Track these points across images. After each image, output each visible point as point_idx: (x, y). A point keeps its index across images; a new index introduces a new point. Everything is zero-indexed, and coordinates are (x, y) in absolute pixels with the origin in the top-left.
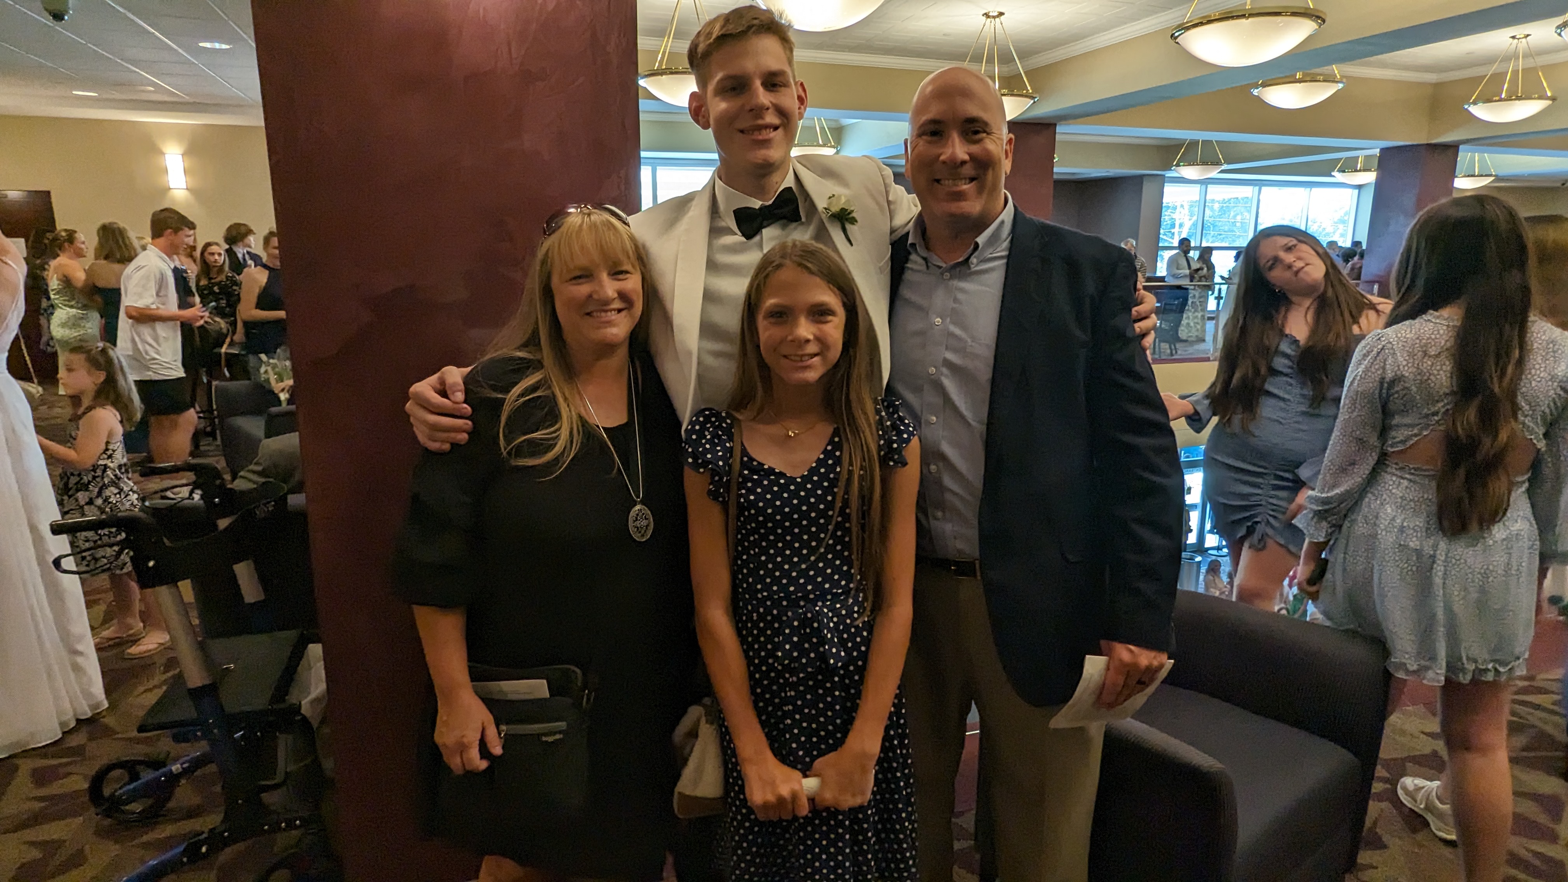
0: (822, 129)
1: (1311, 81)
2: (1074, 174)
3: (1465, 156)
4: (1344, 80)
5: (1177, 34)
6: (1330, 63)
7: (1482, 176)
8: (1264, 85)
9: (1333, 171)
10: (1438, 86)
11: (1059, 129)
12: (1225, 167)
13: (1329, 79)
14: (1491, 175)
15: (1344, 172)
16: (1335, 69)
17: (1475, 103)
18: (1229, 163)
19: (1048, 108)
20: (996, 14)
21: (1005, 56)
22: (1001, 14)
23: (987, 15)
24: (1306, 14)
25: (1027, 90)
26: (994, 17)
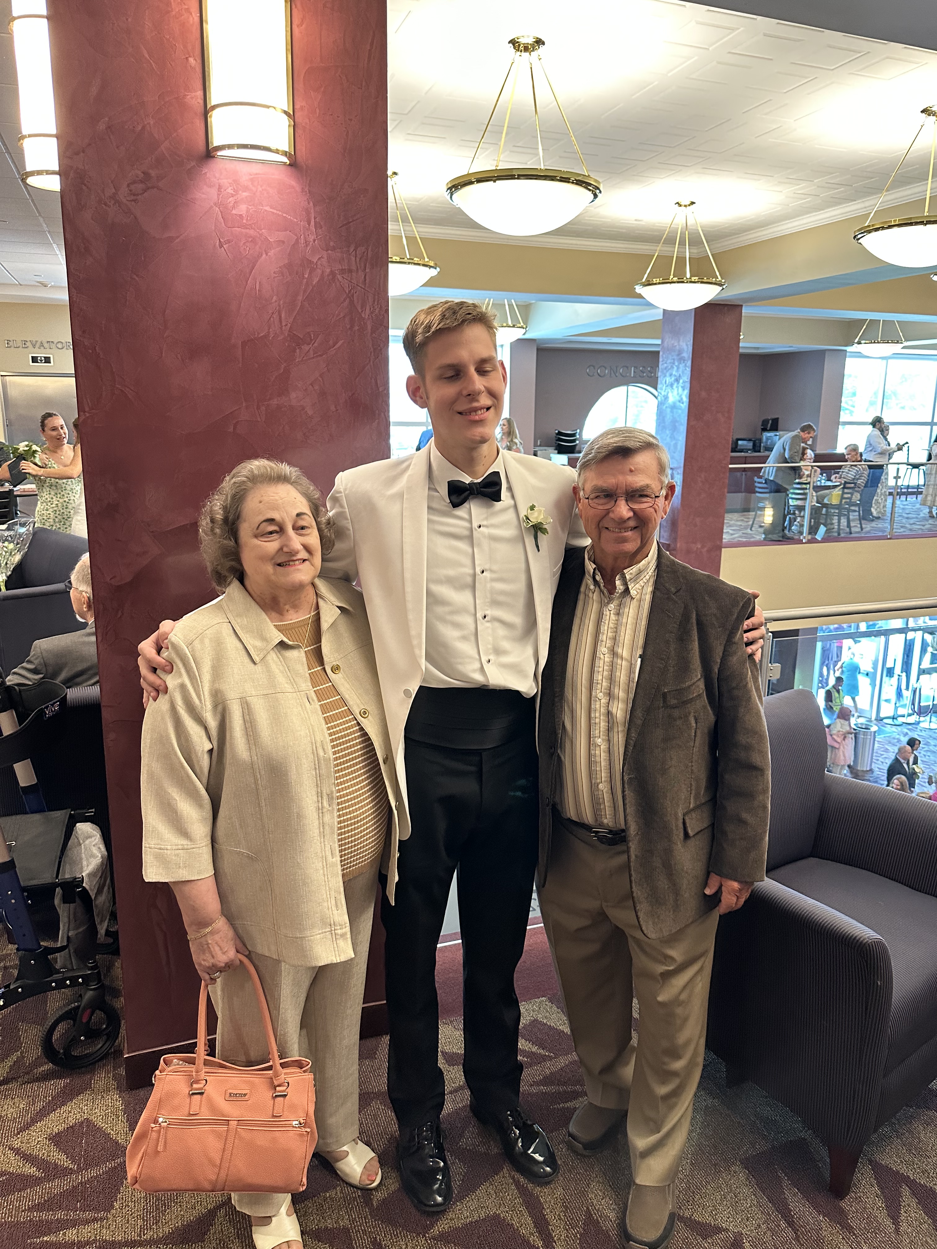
2: (758, 348)
5: (859, 236)
11: (744, 311)
12: (906, 344)
18: (909, 341)
19: (733, 292)
20: (689, 203)
21: (695, 241)
22: (693, 203)
23: (679, 205)
25: (716, 277)
26: (686, 206)
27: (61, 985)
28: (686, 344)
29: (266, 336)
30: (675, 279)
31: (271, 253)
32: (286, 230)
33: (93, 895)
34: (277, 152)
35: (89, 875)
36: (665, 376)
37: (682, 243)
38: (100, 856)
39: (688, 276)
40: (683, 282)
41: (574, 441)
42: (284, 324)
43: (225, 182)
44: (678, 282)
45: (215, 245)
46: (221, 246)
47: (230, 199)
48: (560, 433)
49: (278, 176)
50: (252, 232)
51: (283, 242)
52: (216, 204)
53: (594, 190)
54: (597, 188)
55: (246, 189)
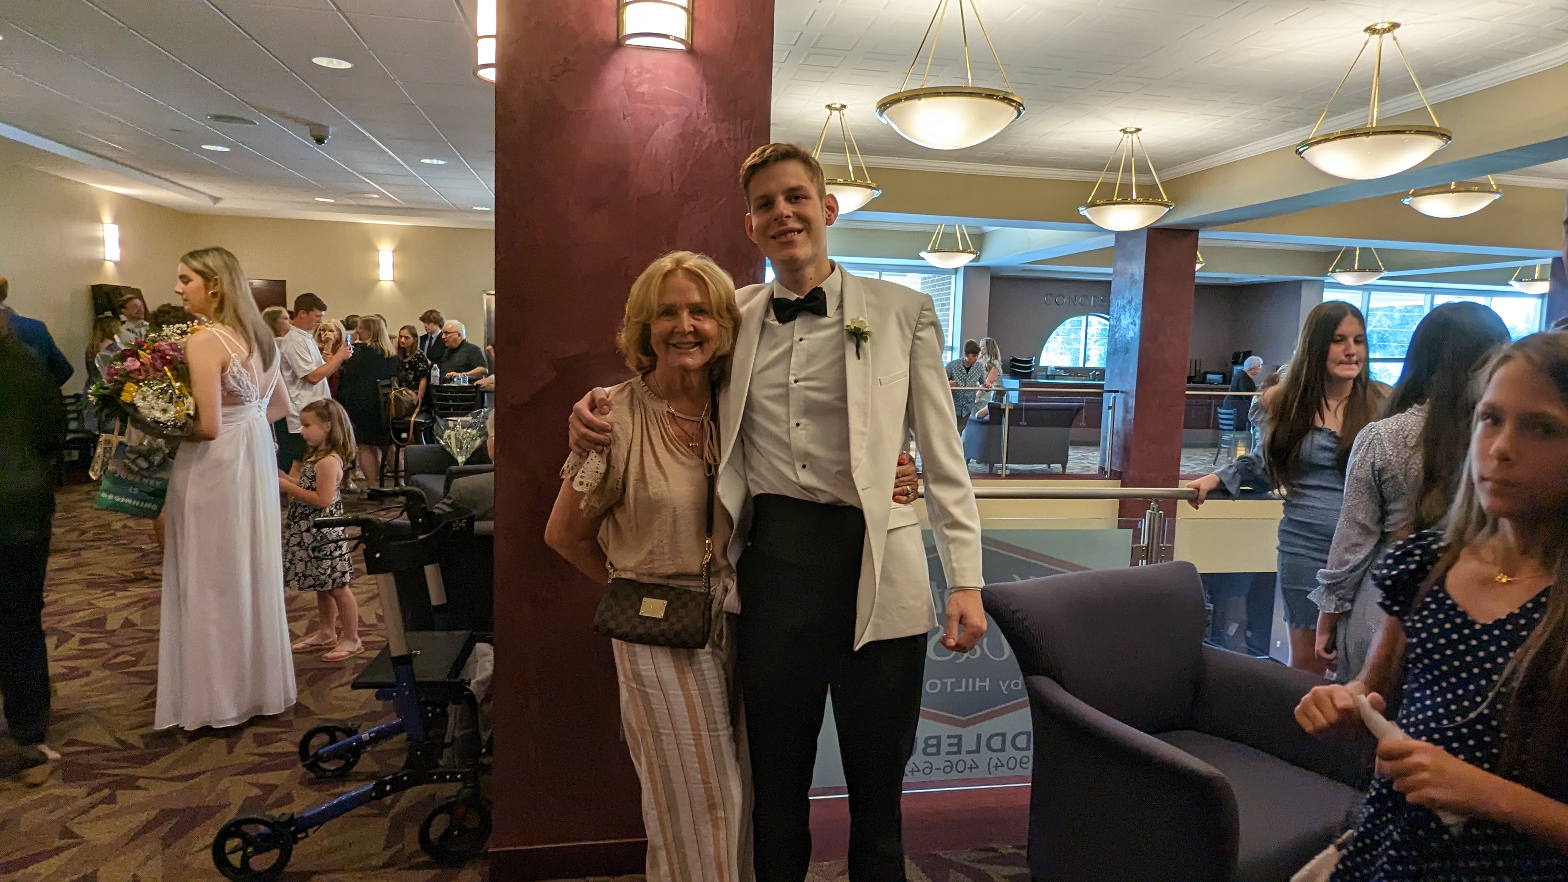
0: (963, 235)
1: (1465, 191)
2: (1227, 279)
4: (1500, 191)
5: (1301, 150)
6: (1486, 173)
8: (1415, 195)
9: (1510, 279)
11: (1200, 235)
12: (1385, 274)
13: (1485, 189)
15: (1521, 281)
16: (1491, 179)
18: (1389, 271)
19: (1183, 216)
20: (1133, 130)
21: (1143, 169)
22: (1139, 130)
23: (1124, 131)
24: (1431, 132)
25: (1163, 199)
26: (1131, 132)
27: (441, 778)
28: (1137, 269)
29: (658, 193)
30: (1120, 200)
31: (667, 124)
32: (681, 105)
33: (482, 701)
34: (676, 39)
35: (479, 683)
36: (1117, 299)
37: (1127, 169)
39: (1134, 198)
40: (1128, 203)
41: (1029, 368)
42: (675, 183)
43: (632, 66)
44: (1123, 203)
45: (619, 118)
46: (624, 118)
47: (635, 80)
48: (1014, 360)
49: (674, 60)
50: (652, 107)
51: (678, 115)
52: (623, 84)
53: (1019, 106)
54: (1021, 105)
55: (648, 71)
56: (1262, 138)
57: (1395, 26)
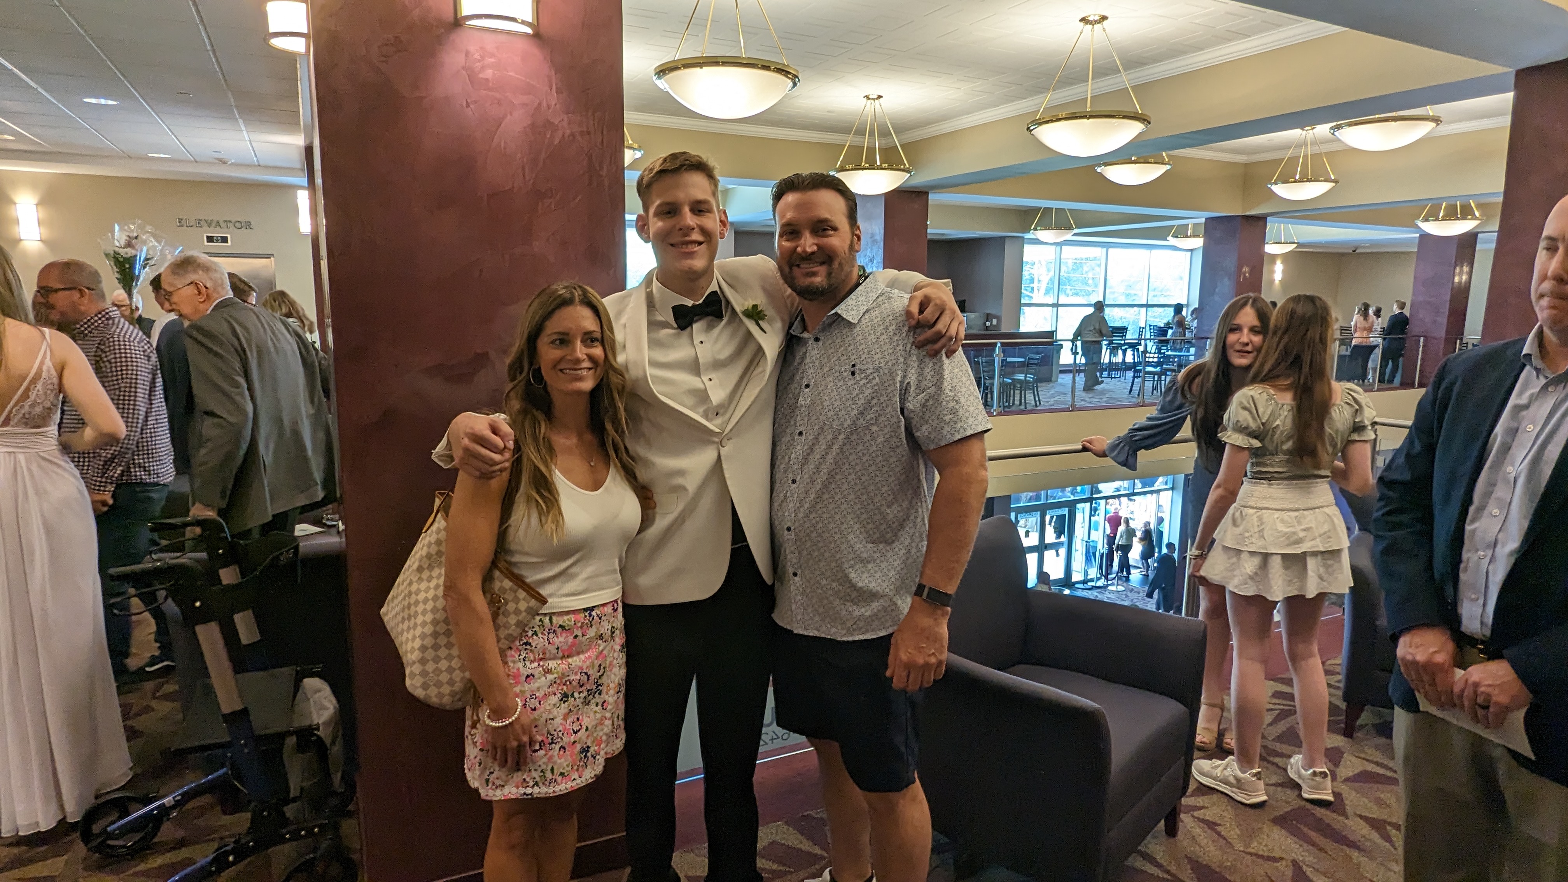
1: (1142, 163)
2: (944, 234)
3: (1273, 227)
4: (1170, 162)
5: (1032, 128)
7: (1287, 243)
8: (1106, 165)
9: (1168, 236)
10: (1246, 165)
11: (930, 196)
12: (1076, 231)
13: (1158, 161)
14: (1293, 243)
15: (1177, 237)
16: (1164, 152)
17: (1275, 183)
18: (1078, 227)
19: (921, 179)
20: (876, 97)
22: (880, 97)
23: (867, 97)
24: (1135, 117)
25: (905, 165)
26: (874, 99)
27: (295, 837)
28: (877, 228)
29: (510, 190)
30: (867, 165)
31: (516, 114)
32: (529, 94)
33: (328, 745)
34: (522, 22)
35: (324, 723)
37: (872, 134)
38: (332, 707)
39: (878, 163)
40: (874, 169)
42: (527, 179)
43: (472, 48)
44: (869, 169)
45: (462, 106)
46: (468, 106)
47: (478, 64)
49: (522, 45)
50: (497, 95)
51: (527, 105)
52: (463, 68)
53: (795, 79)
54: (797, 77)
55: (492, 55)
56: (986, 108)
57: (1104, 18)
